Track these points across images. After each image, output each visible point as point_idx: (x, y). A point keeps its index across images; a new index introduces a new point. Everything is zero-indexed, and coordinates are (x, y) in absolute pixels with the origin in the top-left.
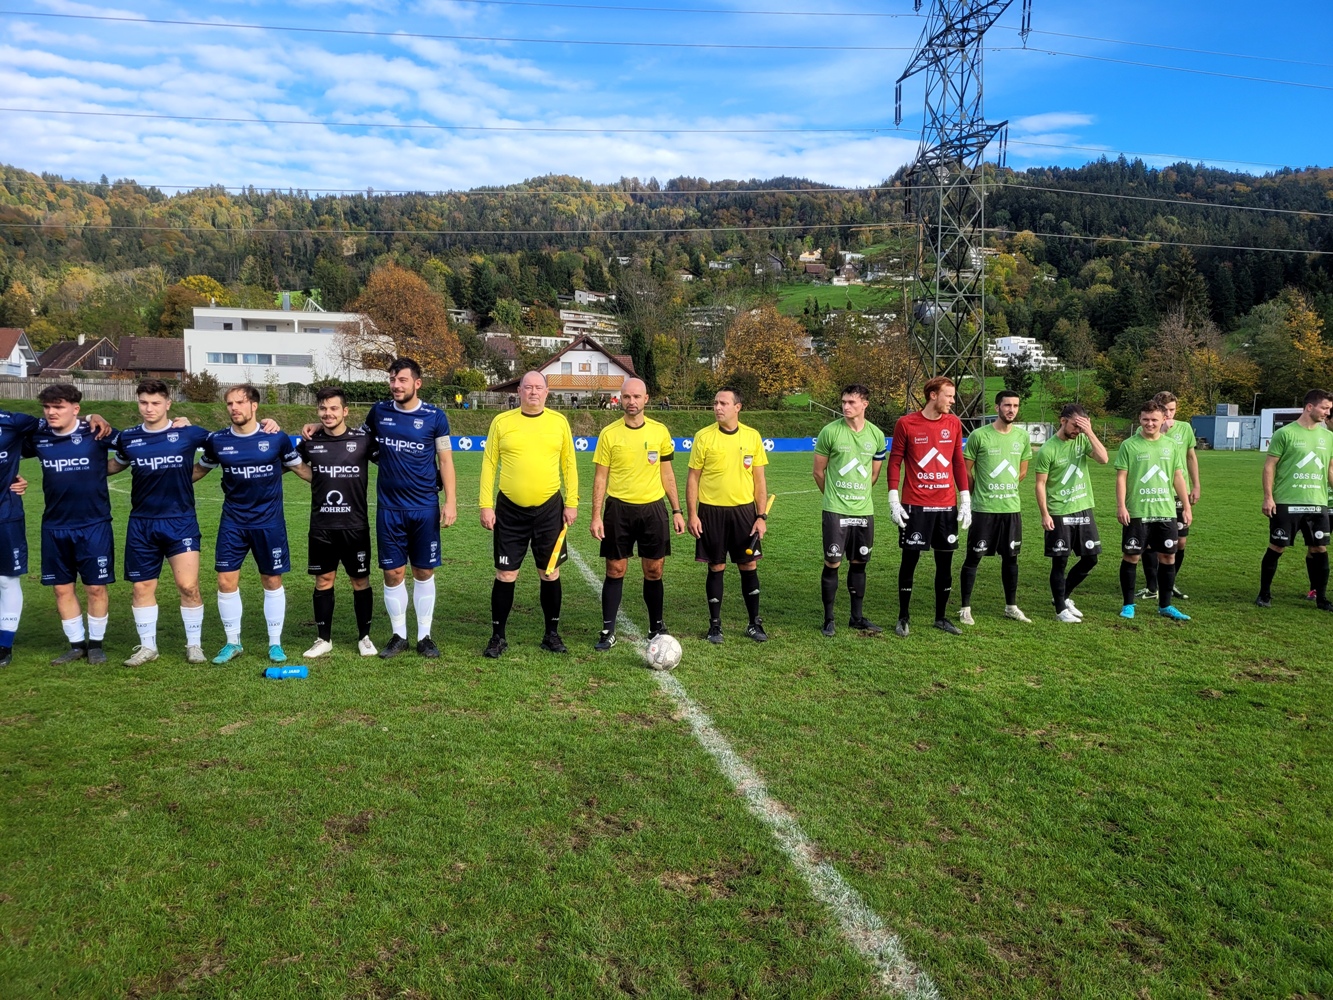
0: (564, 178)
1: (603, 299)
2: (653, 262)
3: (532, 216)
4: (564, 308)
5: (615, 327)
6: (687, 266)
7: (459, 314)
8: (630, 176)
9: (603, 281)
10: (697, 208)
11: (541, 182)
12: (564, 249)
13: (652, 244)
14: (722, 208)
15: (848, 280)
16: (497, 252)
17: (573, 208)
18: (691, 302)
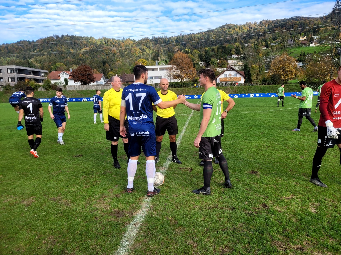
0: (230, 25)
1: (240, 56)
2: (254, 45)
3: (221, 36)
4: (229, 60)
5: (243, 64)
6: (264, 45)
7: (202, 63)
8: (248, 22)
9: (240, 51)
10: (268, 28)
11: (224, 26)
12: (230, 44)
13: (254, 40)
14: (275, 27)
15: (315, 44)
16: (212, 46)
17: (232, 32)
18: (265, 55)
